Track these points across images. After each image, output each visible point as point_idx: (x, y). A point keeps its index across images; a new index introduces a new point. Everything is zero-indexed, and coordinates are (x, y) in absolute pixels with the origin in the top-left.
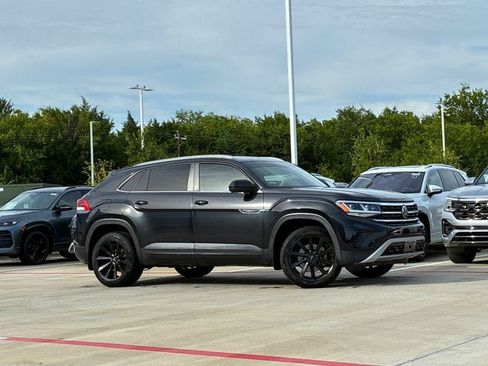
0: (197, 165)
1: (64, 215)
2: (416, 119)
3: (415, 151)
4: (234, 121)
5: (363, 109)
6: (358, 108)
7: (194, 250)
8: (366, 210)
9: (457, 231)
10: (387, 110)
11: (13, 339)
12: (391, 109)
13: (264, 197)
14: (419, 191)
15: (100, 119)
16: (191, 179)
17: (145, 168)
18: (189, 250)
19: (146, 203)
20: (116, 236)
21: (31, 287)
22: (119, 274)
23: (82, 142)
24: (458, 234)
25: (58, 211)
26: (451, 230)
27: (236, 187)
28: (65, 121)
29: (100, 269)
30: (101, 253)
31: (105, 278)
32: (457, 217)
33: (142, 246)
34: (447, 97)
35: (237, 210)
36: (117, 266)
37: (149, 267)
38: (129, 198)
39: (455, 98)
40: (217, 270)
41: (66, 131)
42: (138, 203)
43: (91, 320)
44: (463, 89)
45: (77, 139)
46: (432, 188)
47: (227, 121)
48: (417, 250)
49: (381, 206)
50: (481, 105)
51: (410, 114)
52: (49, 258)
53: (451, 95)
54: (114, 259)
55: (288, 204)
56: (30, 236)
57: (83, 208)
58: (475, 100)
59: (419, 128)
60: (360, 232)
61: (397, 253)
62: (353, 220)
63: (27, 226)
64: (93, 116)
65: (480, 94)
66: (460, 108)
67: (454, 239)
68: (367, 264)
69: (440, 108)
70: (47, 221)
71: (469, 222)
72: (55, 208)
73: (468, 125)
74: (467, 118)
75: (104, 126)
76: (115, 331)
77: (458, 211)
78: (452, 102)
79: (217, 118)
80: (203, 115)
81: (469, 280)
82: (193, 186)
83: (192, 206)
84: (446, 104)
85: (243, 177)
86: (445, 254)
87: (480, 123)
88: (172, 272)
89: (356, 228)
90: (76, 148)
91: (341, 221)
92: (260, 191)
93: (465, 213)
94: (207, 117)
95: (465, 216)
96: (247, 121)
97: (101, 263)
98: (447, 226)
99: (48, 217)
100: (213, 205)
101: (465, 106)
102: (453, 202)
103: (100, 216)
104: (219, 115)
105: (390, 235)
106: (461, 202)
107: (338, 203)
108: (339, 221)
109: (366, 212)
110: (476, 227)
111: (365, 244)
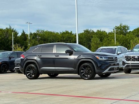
0: (56, 45)
1: (12, 59)
2: (106, 33)
3: (107, 42)
4: (54, 33)
5: (91, 30)
6: (90, 29)
7: (55, 69)
8: (104, 58)
9: (127, 64)
10: (98, 30)
11: (14, 92)
12: (99, 30)
13: (75, 54)
14: (115, 53)
15: (15, 32)
16: (54, 49)
17: (40, 46)
18: (54, 69)
19: (41, 56)
20: (32, 65)
21: (7, 79)
22: (33, 76)
23: (9, 38)
24: (127, 65)
25: (10, 58)
26: (125, 64)
27: (67, 52)
28: (4, 32)
29: (28, 74)
30: (28, 70)
31: (29, 77)
32: (127, 61)
33: (40, 68)
34: (116, 27)
35: (67, 58)
36: (32, 74)
37: (42, 74)
38: (36, 55)
39: (118, 27)
40: (60, 75)
41: (5, 35)
42: (39, 56)
43: (32, 88)
44: (121, 25)
45: (8, 37)
46: (119, 52)
47: (52, 33)
48: (117, 70)
49: (108, 57)
50: (125, 29)
51: (105, 31)
52: (7, 72)
53: (117, 26)
54: (31, 72)
55: (82, 57)
56: (2, 65)
57: (23, 57)
58: (124, 28)
59: (107, 35)
60: (102, 64)
61: (112, 70)
62: (100, 61)
63: (2, 62)
64: (12, 31)
65: (125, 26)
66: (120, 30)
67: (126, 67)
68: (104, 73)
69: (114, 30)
70: (7, 61)
71: (130, 62)
72: (9, 57)
73: (122, 35)
74: (121, 33)
75: (16, 34)
76: (42, 91)
77: (127, 59)
78: (117, 28)
79: (49, 32)
80: (45, 31)
81: (132, 78)
82: (54, 51)
83: (54, 57)
84: (116, 29)
85: (69, 49)
86: (123, 71)
87: (125, 35)
88: (47, 75)
89: (101, 63)
90: (7, 40)
91: (97, 61)
92: (74, 53)
93: (129, 59)
94: (46, 32)
95: (129, 60)
96: (57, 33)
97: (28, 73)
98: (124, 63)
99: (7, 60)
100: (61, 57)
101: (121, 29)
102: (126, 57)
103: (27, 60)
104: (49, 31)
105: (110, 65)
106: (128, 57)
107: (96, 56)
108: (96, 61)
109: (104, 59)
110: (131, 63)
111: (103, 68)
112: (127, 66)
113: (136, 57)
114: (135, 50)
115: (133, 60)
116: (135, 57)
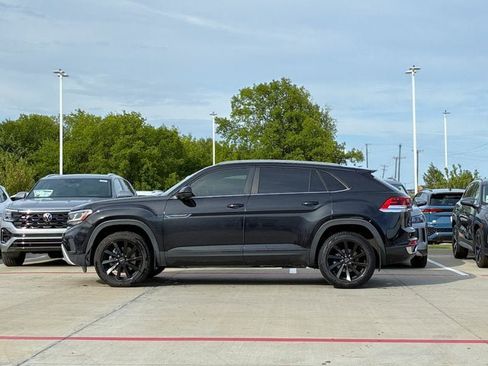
112: (18, 244)
113: (45, 215)
114: (37, 193)
115: (35, 225)
116: (42, 214)
